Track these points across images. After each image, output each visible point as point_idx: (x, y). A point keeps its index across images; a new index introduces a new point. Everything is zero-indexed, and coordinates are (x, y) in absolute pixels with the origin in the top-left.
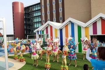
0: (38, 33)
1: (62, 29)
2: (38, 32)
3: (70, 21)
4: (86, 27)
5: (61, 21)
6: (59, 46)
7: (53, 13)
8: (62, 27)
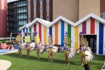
2: (24, 29)
3: (61, 19)
4: (76, 27)
7: (40, 11)
8: (52, 25)
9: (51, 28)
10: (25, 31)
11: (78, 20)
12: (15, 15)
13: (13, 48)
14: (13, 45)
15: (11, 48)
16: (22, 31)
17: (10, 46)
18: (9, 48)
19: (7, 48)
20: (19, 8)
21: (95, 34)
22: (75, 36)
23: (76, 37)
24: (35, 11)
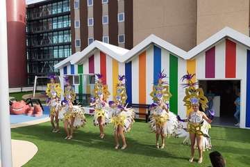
0: (65, 72)
1: (131, 62)
2: (65, 68)
8: (131, 57)
9: (128, 65)
10: (69, 73)
11: (194, 44)
12: (44, 35)
13: (41, 113)
14: (41, 106)
15: (35, 112)
16: (62, 72)
17: (33, 108)
18: (31, 112)
19: (27, 112)
20: (52, 17)
21: (237, 78)
24: (91, 24)
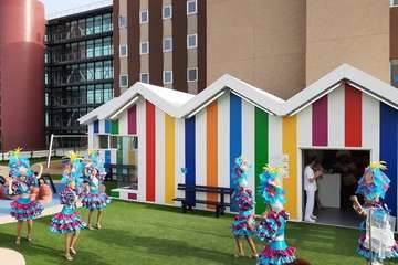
0: (96, 130)
1: (194, 117)
2: (96, 123)
3: (226, 89)
4: (286, 118)
5: (192, 83)
6: (180, 187)
8: (194, 111)
9: (190, 123)
10: (102, 131)
16: (91, 128)
22: (284, 152)
23: (287, 156)
24: (144, 50)
